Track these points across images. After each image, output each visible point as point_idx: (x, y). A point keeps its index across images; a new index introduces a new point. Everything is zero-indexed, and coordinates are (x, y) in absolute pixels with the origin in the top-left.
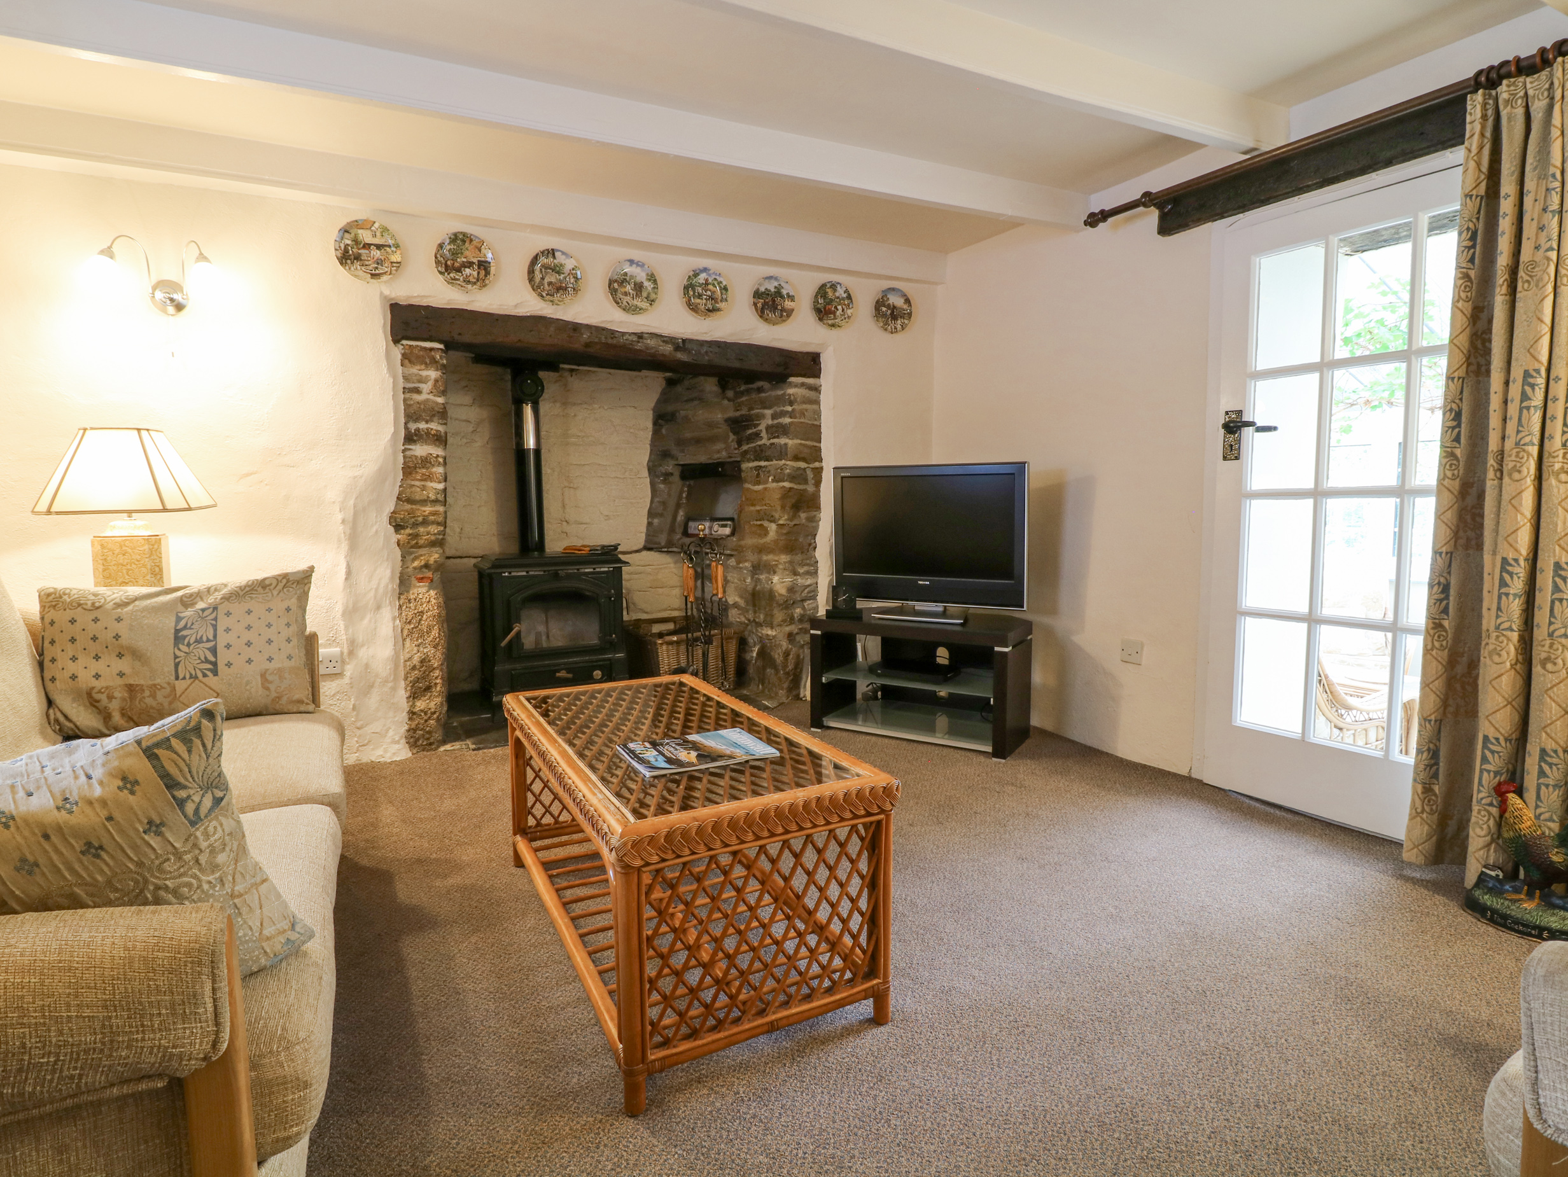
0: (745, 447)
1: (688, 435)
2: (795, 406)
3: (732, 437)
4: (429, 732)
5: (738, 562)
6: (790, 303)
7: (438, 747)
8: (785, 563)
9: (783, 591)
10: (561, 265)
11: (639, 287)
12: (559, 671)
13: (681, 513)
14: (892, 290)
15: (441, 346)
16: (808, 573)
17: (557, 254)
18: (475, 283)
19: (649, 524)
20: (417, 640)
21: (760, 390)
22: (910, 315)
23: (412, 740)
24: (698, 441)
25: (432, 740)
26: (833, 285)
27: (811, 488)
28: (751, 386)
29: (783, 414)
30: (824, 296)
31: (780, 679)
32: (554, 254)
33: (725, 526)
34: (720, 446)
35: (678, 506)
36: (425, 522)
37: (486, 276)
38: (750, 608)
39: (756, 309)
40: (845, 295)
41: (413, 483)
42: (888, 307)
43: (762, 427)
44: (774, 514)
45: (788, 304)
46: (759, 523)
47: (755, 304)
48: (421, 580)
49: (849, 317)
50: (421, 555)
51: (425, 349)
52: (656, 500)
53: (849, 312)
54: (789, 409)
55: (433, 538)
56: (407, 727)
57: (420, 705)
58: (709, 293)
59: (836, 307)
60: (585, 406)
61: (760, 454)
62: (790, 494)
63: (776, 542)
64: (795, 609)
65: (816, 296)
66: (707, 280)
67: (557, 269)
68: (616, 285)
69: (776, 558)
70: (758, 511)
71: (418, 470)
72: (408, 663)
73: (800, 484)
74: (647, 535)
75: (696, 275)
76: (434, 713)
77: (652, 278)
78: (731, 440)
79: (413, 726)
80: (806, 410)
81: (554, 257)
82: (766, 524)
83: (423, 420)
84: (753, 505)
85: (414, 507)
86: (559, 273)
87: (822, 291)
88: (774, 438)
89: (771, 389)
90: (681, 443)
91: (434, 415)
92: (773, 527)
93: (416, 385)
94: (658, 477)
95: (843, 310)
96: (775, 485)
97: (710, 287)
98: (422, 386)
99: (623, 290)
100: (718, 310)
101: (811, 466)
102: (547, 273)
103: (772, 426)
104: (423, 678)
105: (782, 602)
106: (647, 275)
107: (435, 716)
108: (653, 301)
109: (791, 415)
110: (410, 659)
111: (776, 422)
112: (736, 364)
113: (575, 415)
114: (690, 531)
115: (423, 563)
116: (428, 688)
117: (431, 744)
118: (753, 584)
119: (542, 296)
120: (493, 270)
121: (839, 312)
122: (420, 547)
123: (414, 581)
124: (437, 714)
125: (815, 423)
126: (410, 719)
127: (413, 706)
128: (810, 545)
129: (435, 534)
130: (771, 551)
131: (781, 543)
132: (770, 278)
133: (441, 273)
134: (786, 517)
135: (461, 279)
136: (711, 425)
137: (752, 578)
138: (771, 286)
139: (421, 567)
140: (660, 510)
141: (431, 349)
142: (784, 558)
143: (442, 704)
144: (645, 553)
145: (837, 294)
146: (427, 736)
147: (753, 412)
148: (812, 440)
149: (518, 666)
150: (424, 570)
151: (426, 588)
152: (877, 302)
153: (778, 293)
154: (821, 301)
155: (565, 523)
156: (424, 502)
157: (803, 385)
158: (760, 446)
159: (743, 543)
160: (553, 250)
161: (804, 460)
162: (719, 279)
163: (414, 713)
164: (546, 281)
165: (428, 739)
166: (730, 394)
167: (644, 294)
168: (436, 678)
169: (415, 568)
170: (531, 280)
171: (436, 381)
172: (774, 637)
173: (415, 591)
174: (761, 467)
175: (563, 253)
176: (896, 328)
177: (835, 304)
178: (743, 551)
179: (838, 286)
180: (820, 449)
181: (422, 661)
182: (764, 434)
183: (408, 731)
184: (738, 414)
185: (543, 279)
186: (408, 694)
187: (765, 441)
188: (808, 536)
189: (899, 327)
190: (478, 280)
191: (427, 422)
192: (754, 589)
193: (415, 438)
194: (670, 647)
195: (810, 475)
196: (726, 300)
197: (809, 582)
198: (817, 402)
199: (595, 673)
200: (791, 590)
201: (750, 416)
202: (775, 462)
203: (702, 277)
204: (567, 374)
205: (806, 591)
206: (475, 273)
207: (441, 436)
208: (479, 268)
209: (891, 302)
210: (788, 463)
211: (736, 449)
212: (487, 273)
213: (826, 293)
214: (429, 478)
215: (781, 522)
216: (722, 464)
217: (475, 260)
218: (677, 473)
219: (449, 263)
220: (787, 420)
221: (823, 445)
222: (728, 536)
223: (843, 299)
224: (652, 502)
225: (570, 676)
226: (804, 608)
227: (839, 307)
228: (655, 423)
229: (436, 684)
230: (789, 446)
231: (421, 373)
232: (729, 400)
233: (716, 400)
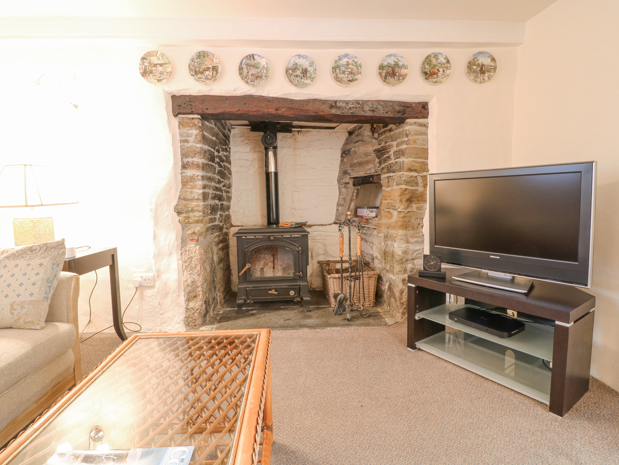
0: (383, 166)
1: (355, 161)
2: (410, 137)
3: (377, 160)
4: (195, 319)
5: (378, 233)
6: (404, 71)
7: (199, 327)
8: (401, 235)
9: (400, 253)
10: (258, 63)
11: (305, 72)
12: (270, 290)
13: (353, 204)
14: (481, 53)
15: (199, 117)
16: (417, 242)
17: (255, 57)
18: (211, 79)
19: (337, 210)
20: (190, 271)
21: (390, 130)
22: (495, 69)
23: (187, 322)
24: (360, 164)
25: (196, 324)
26: (436, 55)
27: (420, 189)
28: (386, 129)
29: (402, 143)
30: (430, 63)
31: (398, 307)
32: (253, 57)
33: (372, 212)
34: (371, 166)
35: (351, 200)
36: (192, 211)
37: (216, 74)
38: (383, 260)
39: (381, 77)
40: (444, 61)
41: (187, 190)
42: (478, 65)
43: (391, 153)
44: (395, 205)
45: (403, 71)
46: (388, 210)
47: (380, 74)
48: (192, 240)
49: (448, 75)
50: (192, 228)
51: (190, 119)
52: (341, 197)
53: (448, 72)
54: (406, 139)
55: (197, 219)
56: (184, 316)
57: (191, 305)
58: (349, 70)
59: (438, 70)
60: (305, 149)
61: (390, 169)
62: (406, 192)
63: (396, 222)
64: (407, 264)
65: (423, 64)
66: (348, 62)
67: (255, 66)
68: (290, 71)
69: (396, 232)
70: (388, 203)
71: (189, 183)
72: (185, 283)
73: (412, 186)
74: (336, 216)
75: (340, 59)
76: (198, 309)
77: (312, 64)
78: (376, 161)
79: (187, 316)
80: (418, 140)
81: (254, 59)
82: (391, 211)
83: (190, 156)
84: (386, 200)
85: (187, 202)
86: (257, 68)
87: (428, 60)
88: (397, 158)
89: (396, 129)
90: (353, 166)
91: (196, 154)
92: (395, 213)
93: (186, 138)
94: (342, 185)
95: (444, 71)
96: (397, 187)
97: (350, 66)
98: (189, 138)
99: (295, 74)
100: (356, 80)
101: (421, 174)
102: (250, 69)
103: (396, 151)
104: (193, 291)
105: (398, 260)
106: (310, 63)
107: (198, 311)
108: (313, 78)
109: (407, 143)
110: (186, 281)
111: (398, 148)
112: (370, 114)
113: (300, 155)
114: (358, 214)
115: (192, 232)
116: (195, 297)
117: (195, 326)
118: (385, 247)
119: (247, 82)
120: (220, 71)
121: (440, 74)
122: (191, 223)
123: (189, 241)
124: (199, 310)
125: (424, 147)
126: (186, 312)
127: (188, 305)
128: (419, 224)
129: (198, 217)
130: (394, 228)
131: (400, 223)
132: (390, 56)
133: (192, 75)
134: (402, 207)
135: (204, 78)
136: (366, 155)
137: (385, 243)
138: (391, 61)
139: (192, 234)
140: (342, 202)
141: (193, 119)
142: (401, 232)
143: (202, 305)
144: (334, 225)
145: (439, 61)
146: (194, 321)
147: (387, 144)
148: (421, 158)
149: (250, 286)
150: (193, 235)
151: (194, 245)
152: (470, 63)
153: (397, 64)
154: (427, 67)
155: (294, 209)
156: (192, 200)
157: (415, 123)
158: (390, 164)
159: (380, 222)
160: (252, 55)
161: (415, 171)
162: (356, 60)
163: (188, 309)
164: (250, 73)
165: (194, 323)
166: (376, 135)
167: (308, 75)
168: (199, 291)
169: (189, 234)
170: (240, 74)
171: (196, 135)
172: (395, 280)
173: (189, 246)
174: (390, 176)
175: (259, 56)
176: (484, 79)
177: (437, 68)
178: (380, 227)
179: (440, 56)
180: (427, 164)
181: (192, 282)
182: (392, 157)
183: (185, 317)
184: (380, 146)
185: (248, 72)
186: (185, 299)
187: (393, 161)
188: (417, 219)
189: (486, 78)
190: (212, 77)
191: (192, 157)
192: (385, 250)
193: (187, 166)
194: (335, 280)
195: (420, 180)
196: (361, 73)
197: (417, 248)
198: (426, 134)
199: (291, 292)
200: (405, 252)
201: (385, 146)
202: (397, 173)
203: (344, 61)
204: (296, 133)
205: (415, 253)
206: (211, 74)
207: (199, 165)
208: (213, 70)
209: (480, 62)
210: (405, 173)
211: (379, 167)
212: (217, 72)
213: (430, 61)
214: (194, 187)
215: (399, 210)
216: (372, 176)
217: (211, 66)
218: (351, 182)
219: (197, 69)
220: (404, 147)
221: (429, 161)
222: (374, 218)
223: (444, 64)
224: (339, 198)
225: (276, 293)
226: (414, 264)
227: (441, 70)
228: (342, 156)
229: (199, 294)
230: (405, 162)
231: (188, 131)
232: (376, 139)
233: (369, 140)
